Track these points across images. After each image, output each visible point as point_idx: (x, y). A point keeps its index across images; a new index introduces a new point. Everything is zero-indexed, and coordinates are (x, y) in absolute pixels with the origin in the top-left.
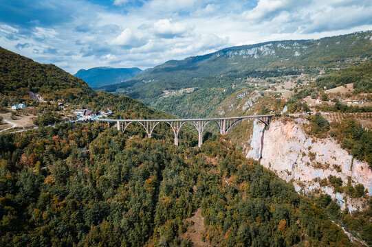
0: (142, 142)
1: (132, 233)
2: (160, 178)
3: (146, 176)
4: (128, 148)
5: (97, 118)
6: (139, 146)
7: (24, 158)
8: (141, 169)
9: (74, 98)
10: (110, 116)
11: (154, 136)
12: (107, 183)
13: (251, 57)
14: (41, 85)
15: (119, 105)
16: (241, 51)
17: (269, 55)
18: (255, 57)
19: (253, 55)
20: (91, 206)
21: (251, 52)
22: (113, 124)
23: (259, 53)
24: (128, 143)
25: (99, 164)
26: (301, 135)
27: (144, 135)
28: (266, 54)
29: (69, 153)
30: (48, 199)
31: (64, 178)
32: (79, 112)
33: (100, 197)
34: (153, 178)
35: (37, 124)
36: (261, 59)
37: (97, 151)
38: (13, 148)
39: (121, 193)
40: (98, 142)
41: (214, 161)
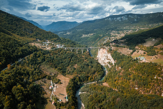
0: (70, 52)
1: (66, 65)
2: (71, 58)
3: (69, 58)
4: (67, 53)
5: (61, 47)
6: (69, 53)
7: (51, 54)
8: (68, 57)
9: (56, 41)
10: (64, 46)
11: (73, 51)
12: (63, 59)
13: (118, 21)
14: (48, 38)
15: (66, 43)
16: (115, 18)
17: (125, 20)
18: (120, 21)
19: (119, 20)
20: (61, 61)
21: (118, 19)
22: (64, 48)
23: (121, 19)
24: (67, 52)
25: (62, 56)
26: (106, 52)
27: (71, 51)
28: (124, 19)
29: (57, 54)
30: (55, 60)
31: (57, 57)
32: (57, 46)
33: (62, 60)
34: (70, 58)
35: (51, 48)
36: (122, 22)
37: (61, 54)
38: (49, 53)
39: (65, 60)
40: (61, 52)
41: (83, 57)
